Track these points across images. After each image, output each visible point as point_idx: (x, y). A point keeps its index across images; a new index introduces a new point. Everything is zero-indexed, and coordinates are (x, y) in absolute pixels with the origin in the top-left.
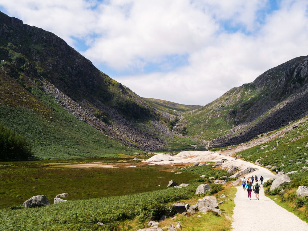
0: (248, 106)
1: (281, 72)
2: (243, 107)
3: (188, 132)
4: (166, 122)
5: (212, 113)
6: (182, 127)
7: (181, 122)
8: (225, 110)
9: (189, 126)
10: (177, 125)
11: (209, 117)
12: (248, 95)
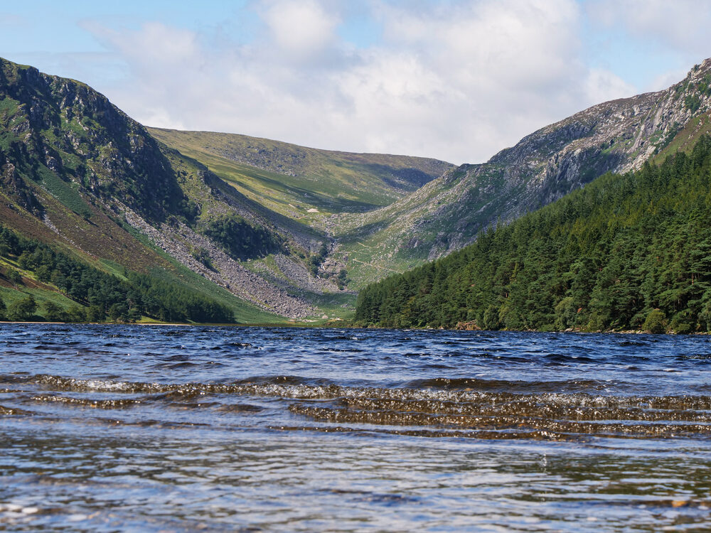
0: (474, 226)
1: (562, 142)
2: (465, 228)
3: (350, 281)
4: (303, 257)
5: (401, 237)
6: (338, 270)
7: (335, 257)
8: (429, 233)
9: (352, 266)
10: (327, 263)
11: (394, 248)
12: (483, 197)
